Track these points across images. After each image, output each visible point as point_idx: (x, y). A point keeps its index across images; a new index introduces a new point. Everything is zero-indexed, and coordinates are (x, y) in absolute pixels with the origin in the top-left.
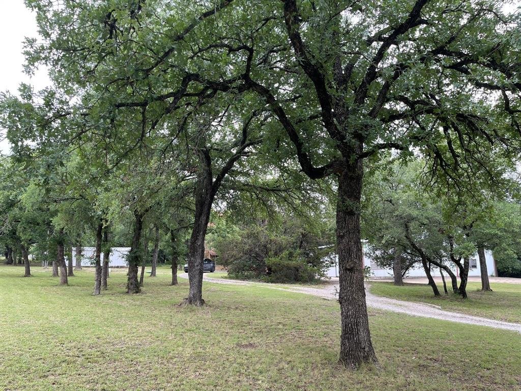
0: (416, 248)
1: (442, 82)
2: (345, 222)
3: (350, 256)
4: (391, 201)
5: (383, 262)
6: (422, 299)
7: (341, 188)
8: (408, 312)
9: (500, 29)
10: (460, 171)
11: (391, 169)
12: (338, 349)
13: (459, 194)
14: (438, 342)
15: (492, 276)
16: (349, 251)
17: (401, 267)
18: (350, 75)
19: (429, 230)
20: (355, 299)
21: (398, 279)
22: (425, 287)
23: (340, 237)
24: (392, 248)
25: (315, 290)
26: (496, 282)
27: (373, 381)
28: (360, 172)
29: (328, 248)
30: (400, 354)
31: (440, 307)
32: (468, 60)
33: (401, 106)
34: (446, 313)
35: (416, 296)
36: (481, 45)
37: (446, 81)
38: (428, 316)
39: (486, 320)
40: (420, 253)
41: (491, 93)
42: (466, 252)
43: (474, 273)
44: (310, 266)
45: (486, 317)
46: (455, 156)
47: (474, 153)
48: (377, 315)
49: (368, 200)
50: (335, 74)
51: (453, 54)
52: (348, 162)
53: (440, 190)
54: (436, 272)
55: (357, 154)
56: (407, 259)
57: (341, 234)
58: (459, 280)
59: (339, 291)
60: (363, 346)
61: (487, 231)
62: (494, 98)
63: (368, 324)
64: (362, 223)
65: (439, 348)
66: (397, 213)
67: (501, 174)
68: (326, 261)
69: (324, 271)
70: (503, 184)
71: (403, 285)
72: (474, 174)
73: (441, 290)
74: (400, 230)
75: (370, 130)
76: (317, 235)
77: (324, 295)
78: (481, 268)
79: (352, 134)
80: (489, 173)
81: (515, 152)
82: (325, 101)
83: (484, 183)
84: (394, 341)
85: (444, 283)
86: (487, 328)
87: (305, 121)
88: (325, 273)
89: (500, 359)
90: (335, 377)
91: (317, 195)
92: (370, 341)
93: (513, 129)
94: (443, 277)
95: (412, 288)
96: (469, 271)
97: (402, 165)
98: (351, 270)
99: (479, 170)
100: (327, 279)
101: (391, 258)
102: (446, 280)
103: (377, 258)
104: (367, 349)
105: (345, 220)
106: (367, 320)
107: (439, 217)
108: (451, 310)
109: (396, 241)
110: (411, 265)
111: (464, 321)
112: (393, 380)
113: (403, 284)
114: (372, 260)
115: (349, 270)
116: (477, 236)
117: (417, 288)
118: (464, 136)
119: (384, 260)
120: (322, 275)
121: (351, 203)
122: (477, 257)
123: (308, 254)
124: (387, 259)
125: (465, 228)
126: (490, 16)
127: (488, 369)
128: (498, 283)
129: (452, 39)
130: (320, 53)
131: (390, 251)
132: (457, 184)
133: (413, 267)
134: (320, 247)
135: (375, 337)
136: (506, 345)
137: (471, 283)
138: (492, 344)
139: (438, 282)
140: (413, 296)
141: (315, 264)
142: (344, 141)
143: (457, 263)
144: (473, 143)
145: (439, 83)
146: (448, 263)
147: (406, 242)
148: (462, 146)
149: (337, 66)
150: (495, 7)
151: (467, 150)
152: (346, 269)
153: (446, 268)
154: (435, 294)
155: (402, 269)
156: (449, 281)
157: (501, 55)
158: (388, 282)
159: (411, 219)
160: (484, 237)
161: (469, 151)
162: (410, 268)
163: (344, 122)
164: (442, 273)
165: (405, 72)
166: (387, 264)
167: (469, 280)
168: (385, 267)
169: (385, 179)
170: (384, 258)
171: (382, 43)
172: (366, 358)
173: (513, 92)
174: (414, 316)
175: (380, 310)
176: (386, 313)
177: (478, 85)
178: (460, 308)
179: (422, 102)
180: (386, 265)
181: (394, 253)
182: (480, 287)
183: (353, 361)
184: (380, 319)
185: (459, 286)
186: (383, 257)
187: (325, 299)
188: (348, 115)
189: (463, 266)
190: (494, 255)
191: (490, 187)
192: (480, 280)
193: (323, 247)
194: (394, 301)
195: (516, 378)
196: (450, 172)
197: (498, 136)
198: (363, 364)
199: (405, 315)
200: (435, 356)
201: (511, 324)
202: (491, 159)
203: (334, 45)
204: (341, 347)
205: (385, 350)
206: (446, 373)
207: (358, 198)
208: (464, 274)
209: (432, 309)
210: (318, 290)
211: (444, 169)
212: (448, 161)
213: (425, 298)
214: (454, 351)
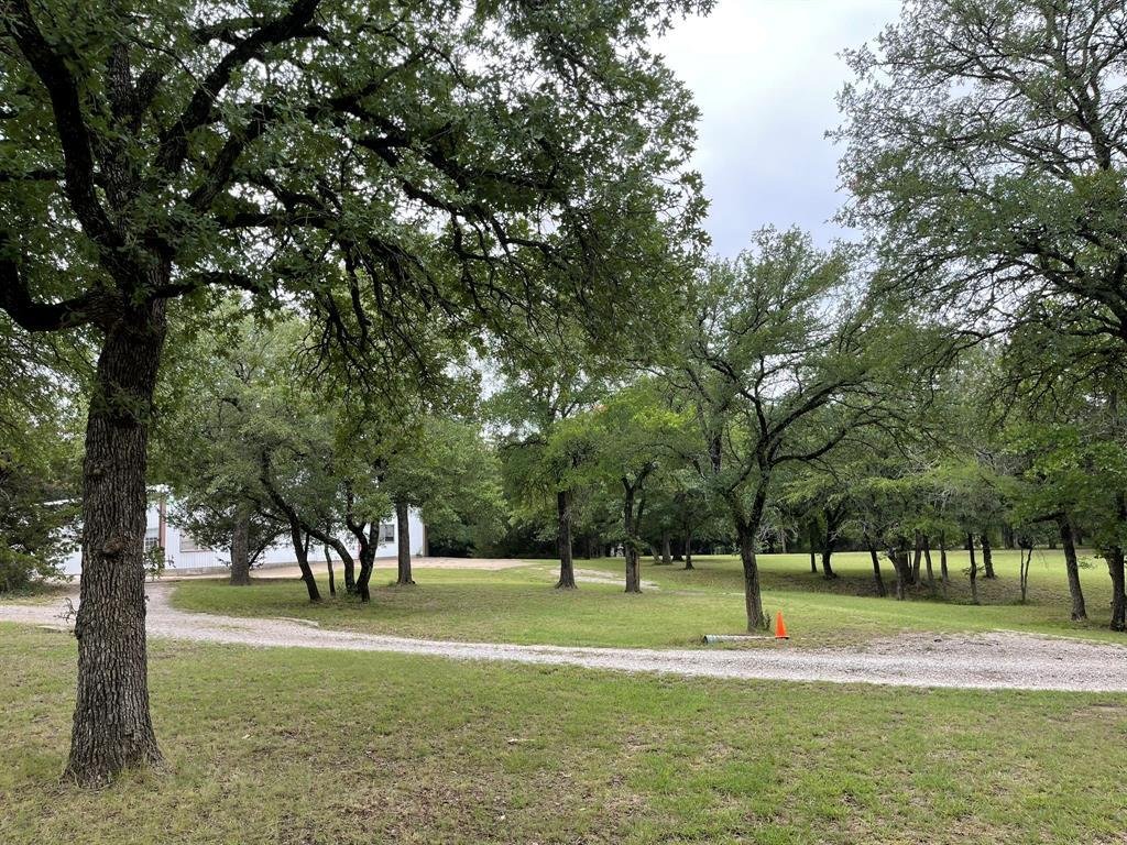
0: (281, 503)
1: (350, 169)
2: (110, 443)
3: (115, 522)
4: (235, 402)
5: (207, 535)
6: (283, 610)
7: (107, 362)
8: (251, 641)
9: (458, 95)
10: (372, 353)
11: (235, 331)
12: (65, 747)
13: (367, 399)
14: (302, 696)
15: (418, 556)
16: (114, 511)
17: (250, 543)
18: (151, 95)
19: (312, 468)
20: (118, 624)
21: (241, 571)
22: (296, 585)
23: (92, 479)
24: (231, 504)
25: (25, 609)
26: (422, 566)
27: (145, 805)
28: (156, 329)
29: (73, 504)
30: (215, 735)
31: (316, 624)
32: (398, 139)
33: (268, 199)
34: (325, 633)
35: (275, 604)
36: (421, 117)
37: (360, 170)
38: (288, 644)
39: (396, 639)
40: (288, 513)
41: (434, 213)
42: (375, 512)
43: (387, 551)
44: (18, 551)
45: (398, 634)
46: (363, 322)
47: (399, 321)
48: (179, 654)
49: (177, 394)
50: (112, 84)
51: (371, 119)
52: (127, 300)
53: (335, 387)
54: (317, 554)
55: (152, 285)
56: (264, 527)
57: (97, 471)
58: (358, 566)
59: (76, 608)
60: (129, 731)
61: (413, 472)
62: (437, 224)
63: (145, 679)
64: (155, 447)
65: (301, 708)
66: (245, 429)
67: (441, 367)
68: (65, 536)
69: (55, 562)
70: (442, 386)
71: (249, 584)
72: (396, 362)
73: (323, 588)
74: (249, 466)
75: (186, 236)
76: (40, 473)
77: (47, 621)
78: (400, 541)
79: (140, 236)
80: (420, 363)
81: (464, 331)
82: (76, 140)
83: (411, 380)
84: (207, 708)
85: (331, 573)
86: (396, 655)
87: (17, 178)
88: (58, 566)
89: (411, 711)
90: (49, 814)
91: (47, 372)
92: (147, 717)
93: (464, 288)
94: (329, 562)
95: (267, 588)
96: (379, 547)
97: (261, 327)
98: (114, 557)
99: (404, 355)
100: (63, 582)
101: (229, 526)
102: (335, 569)
103: (195, 527)
104: (137, 736)
105: (110, 438)
106: (145, 670)
107: (330, 441)
108: (336, 627)
109: (240, 488)
110: (270, 540)
111: (357, 647)
112: (191, 793)
113: (250, 581)
114: (184, 533)
115: (109, 556)
116: (396, 479)
117: (280, 586)
118: (384, 286)
119: (212, 532)
120: (51, 572)
121: (128, 399)
122: (395, 521)
123: (13, 521)
124: (220, 528)
125: (377, 463)
126: (443, 67)
127: (387, 734)
128: (428, 569)
129: (371, 88)
130: (71, 21)
131: (228, 511)
132: (366, 376)
133: (275, 543)
134: (50, 504)
135: (165, 706)
136: (423, 683)
137: (380, 570)
138: (401, 684)
139: (319, 572)
140: (267, 604)
141: (32, 544)
142: (119, 249)
143: (358, 532)
144: (398, 303)
145: (345, 170)
146: (342, 535)
147: (261, 491)
148: (378, 304)
149: (117, 64)
150: (454, 52)
151: (387, 315)
152: (102, 555)
153: (336, 545)
154: (311, 598)
155: (250, 548)
156: (339, 568)
157: (453, 145)
158: (216, 580)
159: (276, 442)
160: (408, 483)
161: (391, 318)
162: (269, 546)
163: (125, 203)
164: (327, 555)
165: (270, 125)
166: (220, 540)
167: (376, 565)
168: (213, 546)
169: (221, 353)
170: (213, 527)
171: (233, 48)
172: (133, 758)
173: (469, 220)
174: (262, 647)
175: (189, 643)
176: (203, 648)
177: (412, 193)
178: (354, 621)
179: (309, 199)
180: (215, 543)
181: (236, 514)
182: (395, 577)
183: (100, 771)
184: (184, 664)
185: (356, 577)
186: (209, 524)
187: (50, 631)
188: (136, 189)
189: (368, 538)
190: (423, 516)
191: (421, 388)
192: (395, 565)
193: (60, 502)
194: (225, 620)
195: (432, 742)
196: (354, 353)
197: (439, 296)
198: (125, 772)
199: (242, 648)
200: (290, 725)
201: (437, 643)
202: (427, 337)
203: (110, 14)
204: (73, 740)
205: (183, 731)
206: (307, 755)
207: (146, 387)
208: (367, 555)
209: (302, 628)
210: (33, 609)
211: (344, 345)
212: (351, 329)
213: (291, 607)
214: (330, 708)
